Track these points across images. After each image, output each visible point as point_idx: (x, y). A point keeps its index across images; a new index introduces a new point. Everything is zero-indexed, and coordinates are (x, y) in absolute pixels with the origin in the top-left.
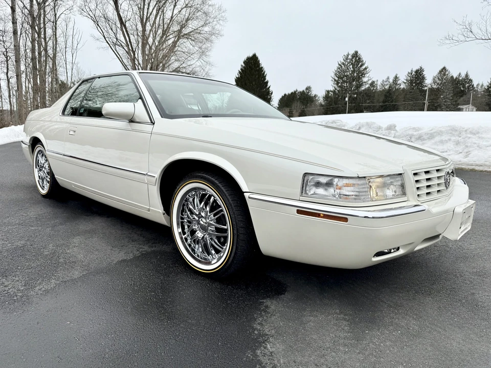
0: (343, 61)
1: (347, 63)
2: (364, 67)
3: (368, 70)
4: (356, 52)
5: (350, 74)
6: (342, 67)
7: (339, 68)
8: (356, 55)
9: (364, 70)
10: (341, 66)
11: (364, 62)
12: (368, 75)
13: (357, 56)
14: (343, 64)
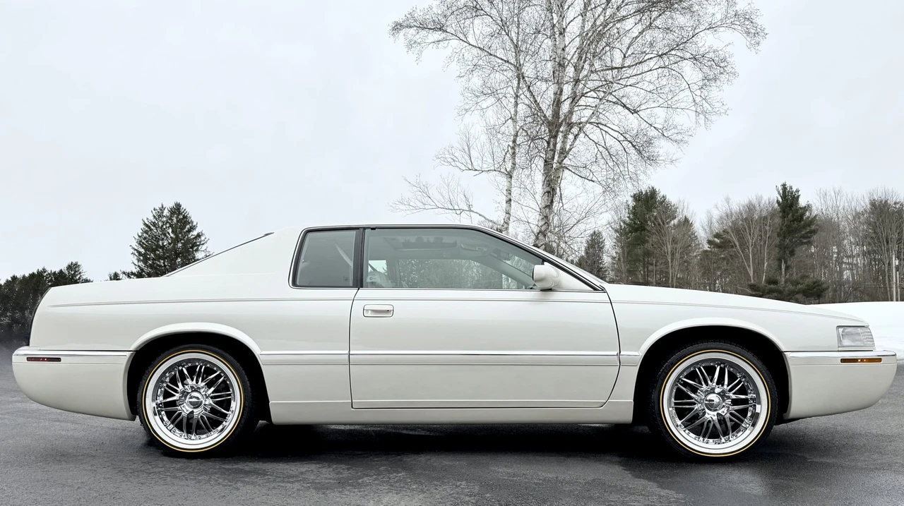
0: (151, 218)
1: (160, 224)
2: (195, 233)
3: (203, 238)
4: (178, 206)
5: (170, 244)
6: (151, 230)
7: (146, 232)
8: (177, 209)
9: (196, 238)
10: (149, 227)
11: (195, 224)
12: (203, 247)
13: (180, 213)
14: (154, 224)
